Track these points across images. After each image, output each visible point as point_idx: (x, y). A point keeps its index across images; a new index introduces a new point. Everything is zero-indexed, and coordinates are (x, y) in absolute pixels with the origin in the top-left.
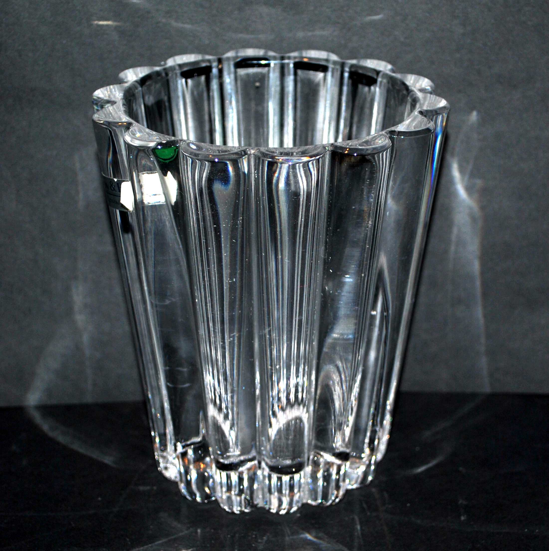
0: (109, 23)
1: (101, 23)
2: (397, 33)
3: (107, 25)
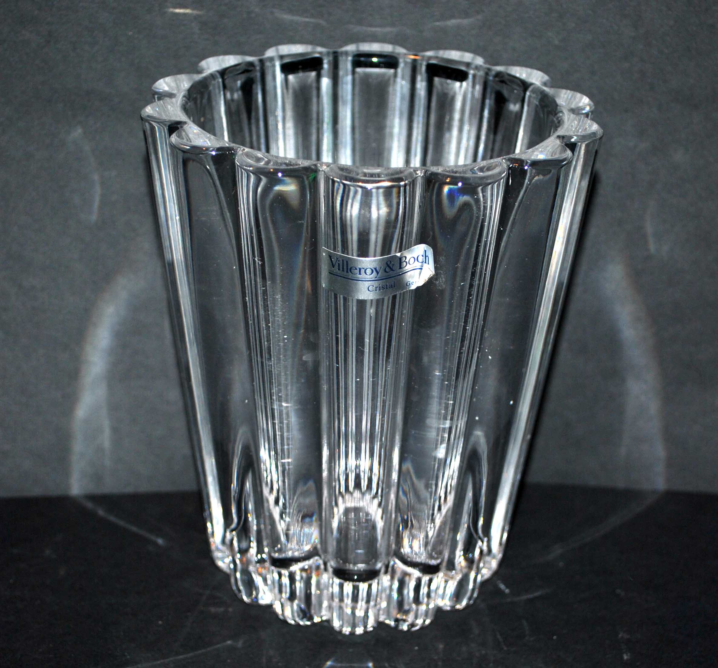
0: (188, 11)
1: (178, 11)
2: (550, 34)
3: (185, 14)
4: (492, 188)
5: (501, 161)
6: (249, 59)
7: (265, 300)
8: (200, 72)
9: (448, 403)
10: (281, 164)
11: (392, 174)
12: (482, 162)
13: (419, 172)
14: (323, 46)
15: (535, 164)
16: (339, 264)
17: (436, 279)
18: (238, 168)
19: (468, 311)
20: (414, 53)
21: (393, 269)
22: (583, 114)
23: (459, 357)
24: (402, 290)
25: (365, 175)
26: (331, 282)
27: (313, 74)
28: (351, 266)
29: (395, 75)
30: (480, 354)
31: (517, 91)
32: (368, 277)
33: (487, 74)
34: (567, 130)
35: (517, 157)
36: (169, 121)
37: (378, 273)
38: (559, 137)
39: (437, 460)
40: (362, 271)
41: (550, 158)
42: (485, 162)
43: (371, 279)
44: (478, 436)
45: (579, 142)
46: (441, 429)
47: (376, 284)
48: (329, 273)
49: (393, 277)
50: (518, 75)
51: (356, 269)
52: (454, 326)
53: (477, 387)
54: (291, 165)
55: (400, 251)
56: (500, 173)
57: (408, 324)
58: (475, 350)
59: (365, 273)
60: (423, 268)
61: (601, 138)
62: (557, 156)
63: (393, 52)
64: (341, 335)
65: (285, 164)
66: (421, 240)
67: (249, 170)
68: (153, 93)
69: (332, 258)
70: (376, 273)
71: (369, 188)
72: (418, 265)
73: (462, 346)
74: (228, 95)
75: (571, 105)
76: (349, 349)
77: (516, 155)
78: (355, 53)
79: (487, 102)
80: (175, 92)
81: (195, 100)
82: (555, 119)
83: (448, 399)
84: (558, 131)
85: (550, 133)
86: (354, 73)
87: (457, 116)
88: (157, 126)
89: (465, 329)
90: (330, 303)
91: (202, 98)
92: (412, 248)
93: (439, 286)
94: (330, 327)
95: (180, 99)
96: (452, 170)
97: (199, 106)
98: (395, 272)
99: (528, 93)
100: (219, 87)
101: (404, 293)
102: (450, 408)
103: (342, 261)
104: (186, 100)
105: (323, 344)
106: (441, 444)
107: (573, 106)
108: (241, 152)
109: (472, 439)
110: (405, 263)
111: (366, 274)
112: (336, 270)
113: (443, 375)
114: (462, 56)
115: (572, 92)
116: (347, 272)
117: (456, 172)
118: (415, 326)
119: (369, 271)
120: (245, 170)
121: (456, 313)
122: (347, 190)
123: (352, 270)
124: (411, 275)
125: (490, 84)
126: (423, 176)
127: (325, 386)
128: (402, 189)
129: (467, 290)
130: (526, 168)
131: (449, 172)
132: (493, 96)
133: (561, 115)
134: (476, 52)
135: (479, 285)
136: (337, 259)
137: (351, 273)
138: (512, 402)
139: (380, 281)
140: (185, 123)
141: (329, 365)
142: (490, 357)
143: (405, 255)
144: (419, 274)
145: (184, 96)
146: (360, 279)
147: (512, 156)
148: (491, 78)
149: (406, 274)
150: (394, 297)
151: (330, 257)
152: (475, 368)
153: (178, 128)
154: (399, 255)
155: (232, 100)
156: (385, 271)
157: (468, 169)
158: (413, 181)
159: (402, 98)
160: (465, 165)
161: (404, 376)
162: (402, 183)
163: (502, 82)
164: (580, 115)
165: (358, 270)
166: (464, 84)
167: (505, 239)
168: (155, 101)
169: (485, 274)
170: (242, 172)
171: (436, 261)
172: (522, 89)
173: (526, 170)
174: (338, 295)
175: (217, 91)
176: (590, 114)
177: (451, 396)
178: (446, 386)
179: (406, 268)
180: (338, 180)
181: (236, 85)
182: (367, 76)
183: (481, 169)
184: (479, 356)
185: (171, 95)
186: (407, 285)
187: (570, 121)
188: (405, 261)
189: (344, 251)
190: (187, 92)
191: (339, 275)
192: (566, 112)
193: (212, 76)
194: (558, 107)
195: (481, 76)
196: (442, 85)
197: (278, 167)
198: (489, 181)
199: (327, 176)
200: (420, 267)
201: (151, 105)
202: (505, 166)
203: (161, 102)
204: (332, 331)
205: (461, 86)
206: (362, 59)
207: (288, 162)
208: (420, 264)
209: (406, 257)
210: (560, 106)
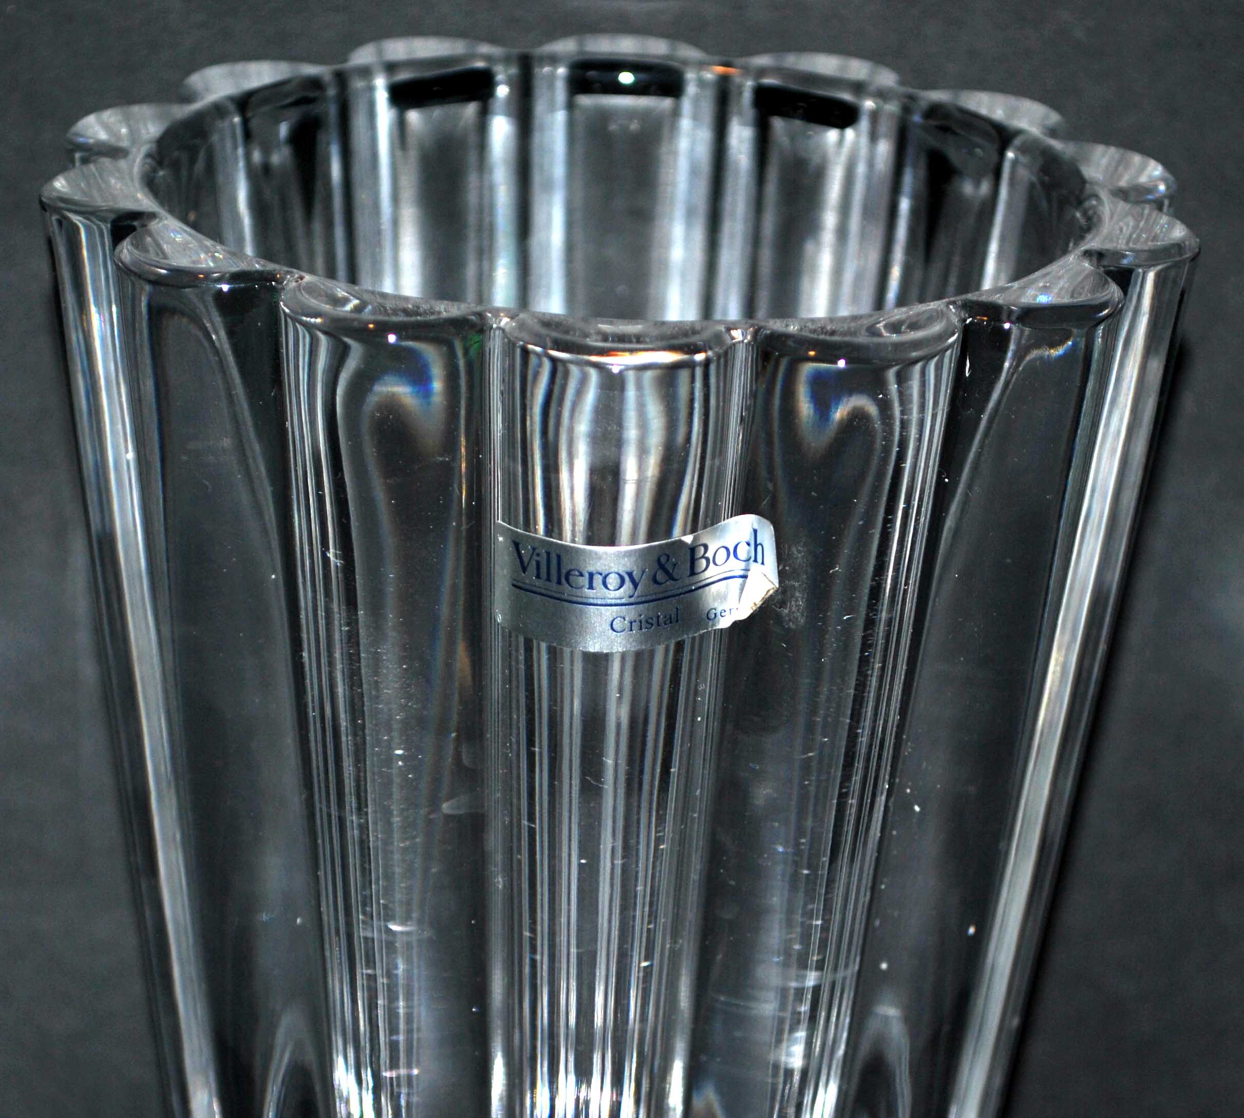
4: (923, 373)
5: (945, 309)
6: (310, 70)
7: (353, 659)
8: (188, 98)
9: (812, 925)
10: (395, 312)
11: (673, 337)
12: (896, 311)
13: (737, 334)
14: (493, 41)
15: (1029, 315)
16: (538, 563)
17: (783, 604)
18: (286, 321)
19: (861, 686)
20: (724, 59)
21: (675, 576)
22: (1149, 202)
23: (838, 804)
24: (698, 630)
25: (605, 337)
26: (518, 611)
27: (470, 110)
28: (569, 568)
29: (676, 113)
30: (892, 800)
31: (984, 151)
32: (613, 594)
33: (906, 110)
34: (1109, 238)
35: (984, 298)
36: (111, 211)
37: (635, 585)
38: (1088, 254)
39: (782, 1072)
40: (598, 580)
41: (1066, 300)
42: (904, 309)
43: (619, 601)
44: (886, 1019)
45: (1139, 266)
46: (792, 992)
47: (631, 613)
48: (514, 585)
49: (674, 596)
50: (984, 111)
51: (581, 575)
52: (825, 725)
53: (883, 887)
54: (418, 314)
55: (694, 530)
56: (942, 337)
57: (711, 719)
58: (879, 788)
59: (605, 584)
60: (750, 574)
61: (1194, 259)
62: (1083, 298)
63: (669, 57)
64: (541, 748)
65: (406, 312)
66: (744, 507)
67: (315, 326)
68: (70, 147)
69: (521, 546)
70: (632, 586)
71: (615, 370)
72: (736, 567)
73: (846, 778)
74: (257, 156)
75: (1118, 180)
76: (561, 782)
77: (981, 295)
78: (576, 58)
79: (908, 179)
80: (125, 144)
81: (175, 166)
82: (1078, 215)
83: (810, 915)
84: (1086, 241)
85: (1067, 245)
86: (570, 106)
87: (830, 219)
88: (82, 223)
89: (853, 738)
90: (513, 663)
91: (193, 161)
92: (723, 523)
93: (790, 620)
94: (514, 727)
95: (138, 160)
96: (822, 328)
97: (184, 179)
98: (679, 583)
99: (1010, 155)
100: (234, 137)
101: (702, 637)
102: (816, 937)
103: (545, 556)
104: (154, 163)
105: (495, 771)
106: (792, 1030)
107: (1123, 183)
108: (293, 284)
109: (873, 1026)
110: (704, 562)
111: (606, 587)
112: (530, 578)
113: (798, 852)
114: (843, 68)
115: (1121, 151)
116: (559, 582)
117: (833, 333)
118: (729, 727)
119: (613, 581)
120: (306, 325)
121: (830, 691)
122: (559, 375)
123: (571, 578)
124: (718, 592)
125: (915, 135)
126: (749, 343)
127: (500, 879)
128: (699, 372)
129: (858, 635)
130: (1007, 326)
131: (814, 331)
132: (922, 163)
133: (1094, 202)
134: (877, 57)
135: (889, 622)
136: (534, 549)
137: (567, 585)
138: (972, 930)
139: (641, 606)
140: (153, 216)
141: (511, 822)
142: (917, 808)
143: (704, 541)
144: (738, 591)
145: (149, 155)
146: (592, 601)
147: (970, 296)
148: (917, 118)
149: (707, 588)
150: (680, 646)
151: (516, 545)
152: (879, 835)
153: (133, 229)
154: (688, 539)
155: (266, 168)
156: (655, 581)
157: (862, 326)
158: (726, 353)
159: (694, 171)
160: (854, 318)
161: (699, 853)
162: (700, 357)
163: (945, 129)
164: (1142, 205)
165: (587, 575)
166: (850, 133)
167: (954, 508)
168: (74, 165)
169: (905, 591)
170: (296, 331)
171: (781, 558)
172: (996, 146)
173: (1009, 332)
174: (535, 642)
175: (229, 144)
176: (1166, 202)
177: (818, 906)
178: (803, 880)
179: (707, 574)
180: (538, 349)
181: (277, 134)
182: (603, 116)
183: (895, 327)
184: (890, 804)
185: (114, 152)
186: (709, 618)
187: (1115, 219)
188: (703, 557)
189: (552, 531)
190: (154, 146)
191: (538, 590)
192: (1104, 195)
193: (218, 110)
194: (1088, 186)
195: (892, 115)
196: (793, 138)
197: (386, 318)
198: (914, 354)
199: (510, 341)
200: (742, 573)
201: (66, 174)
202: (955, 320)
203: (92, 167)
204: (518, 734)
205: (841, 142)
206: (592, 74)
207: (410, 306)
208: (743, 565)
209: (706, 547)
210: (1091, 183)
